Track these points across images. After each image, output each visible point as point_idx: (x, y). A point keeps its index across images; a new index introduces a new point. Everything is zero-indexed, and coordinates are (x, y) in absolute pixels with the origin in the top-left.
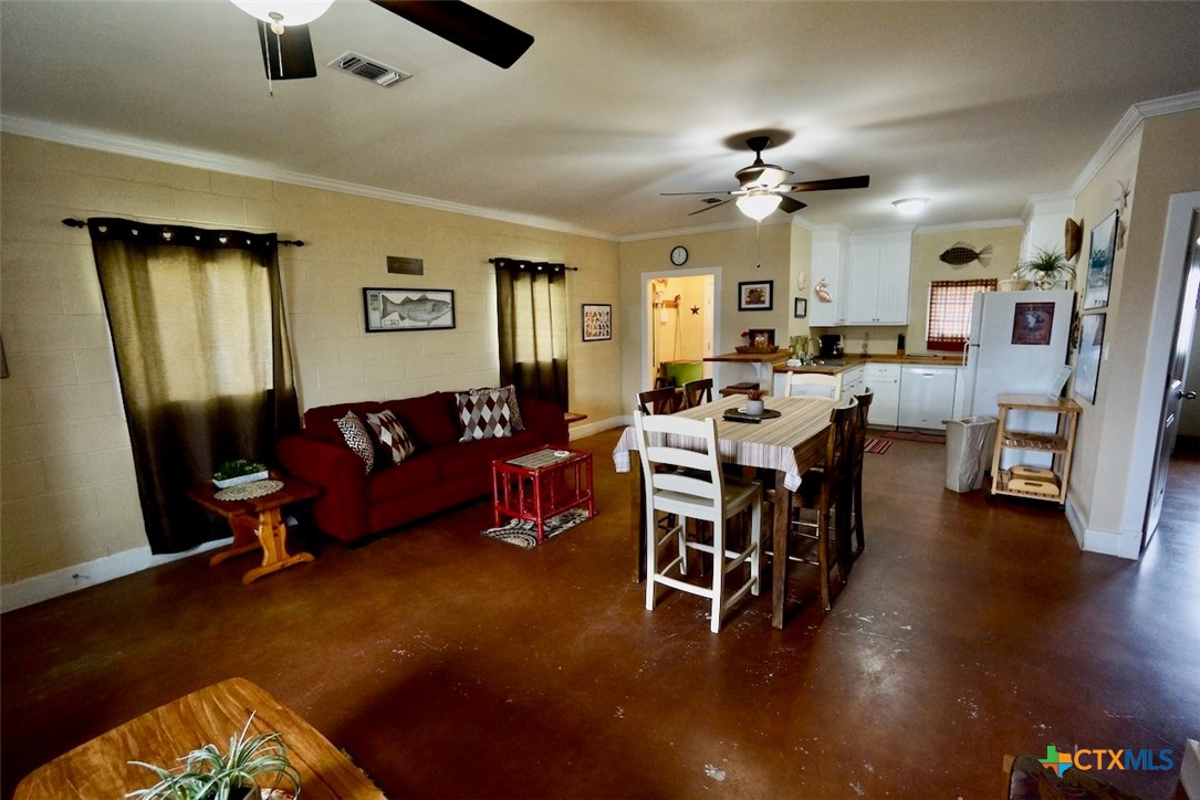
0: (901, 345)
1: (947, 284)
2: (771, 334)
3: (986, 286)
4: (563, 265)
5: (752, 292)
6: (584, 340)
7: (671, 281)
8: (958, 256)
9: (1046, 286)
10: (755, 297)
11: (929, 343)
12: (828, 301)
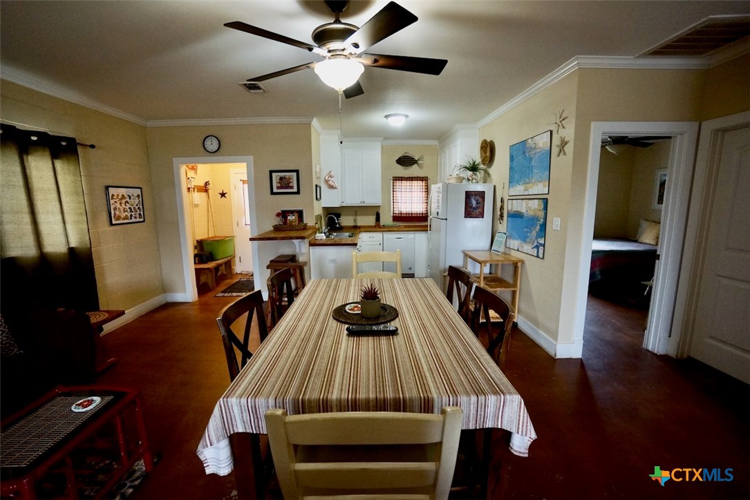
0: (378, 219)
1: (401, 179)
2: (300, 213)
3: (422, 181)
4: (73, 139)
5: (281, 179)
6: (112, 224)
7: (200, 167)
8: (406, 161)
9: (474, 181)
10: (284, 183)
11: (393, 217)
12: (335, 188)
